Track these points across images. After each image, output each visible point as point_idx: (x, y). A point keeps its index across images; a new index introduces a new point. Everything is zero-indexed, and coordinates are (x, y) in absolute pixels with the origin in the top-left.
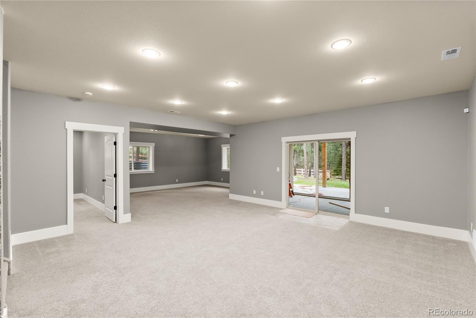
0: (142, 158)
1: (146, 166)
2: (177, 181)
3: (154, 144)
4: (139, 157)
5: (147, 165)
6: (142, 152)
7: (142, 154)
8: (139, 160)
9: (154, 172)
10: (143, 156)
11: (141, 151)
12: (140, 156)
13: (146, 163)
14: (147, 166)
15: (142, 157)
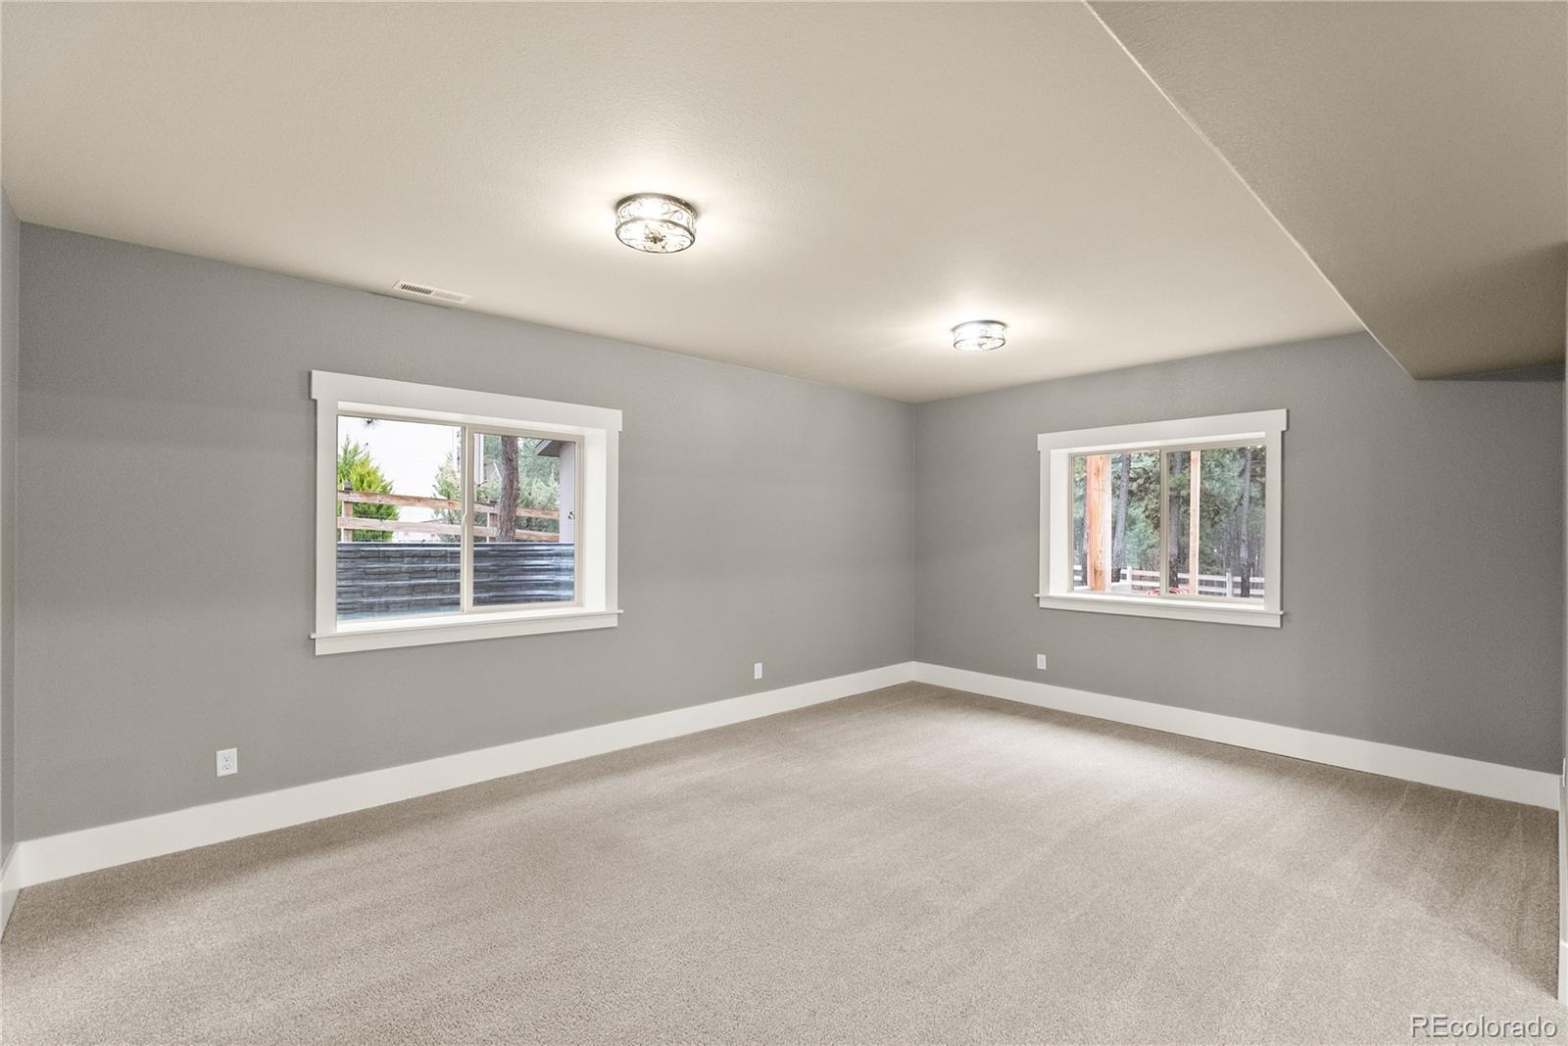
0: (529, 524)
1: (558, 570)
2: (758, 671)
3: (615, 417)
4: (517, 517)
5: (565, 563)
6: (531, 498)
7: (528, 505)
8: (517, 531)
9: (613, 622)
10: (534, 514)
11: (527, 494)
12: (522, 512)
13: (558, 555)
14: (571, 570)
15: (529, 520)
